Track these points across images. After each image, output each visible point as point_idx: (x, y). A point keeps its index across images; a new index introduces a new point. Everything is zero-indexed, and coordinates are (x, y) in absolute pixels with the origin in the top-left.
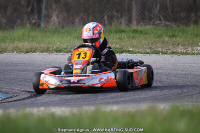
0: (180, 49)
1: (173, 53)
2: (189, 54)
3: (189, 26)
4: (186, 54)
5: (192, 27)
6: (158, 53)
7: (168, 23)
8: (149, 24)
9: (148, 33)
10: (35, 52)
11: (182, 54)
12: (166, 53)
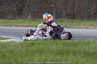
0: (76, 27)
1: (74, 28)
2: (80, 28)
3: (75, 20)
4: (79, 28)
5: (76, 20)
6: (70, 28)
7: (68, 19)
8: (61, 19)
9: (64, 22)
10: (28, 27)
11: (78, 28)
12: (72, 28)
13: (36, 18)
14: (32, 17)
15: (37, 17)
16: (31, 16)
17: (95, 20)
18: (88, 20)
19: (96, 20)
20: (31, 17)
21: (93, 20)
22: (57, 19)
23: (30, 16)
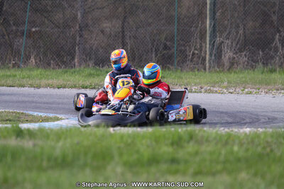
13: (49, 64)
14: (37, 61)
15: (52, 62)
16: (35, 60)
17: (196, 70)
18: (179, 71)
19: (198, 70)
20: (36, 63)
21: (192, 70)
22: (102, 67)
23: (33, 60)
